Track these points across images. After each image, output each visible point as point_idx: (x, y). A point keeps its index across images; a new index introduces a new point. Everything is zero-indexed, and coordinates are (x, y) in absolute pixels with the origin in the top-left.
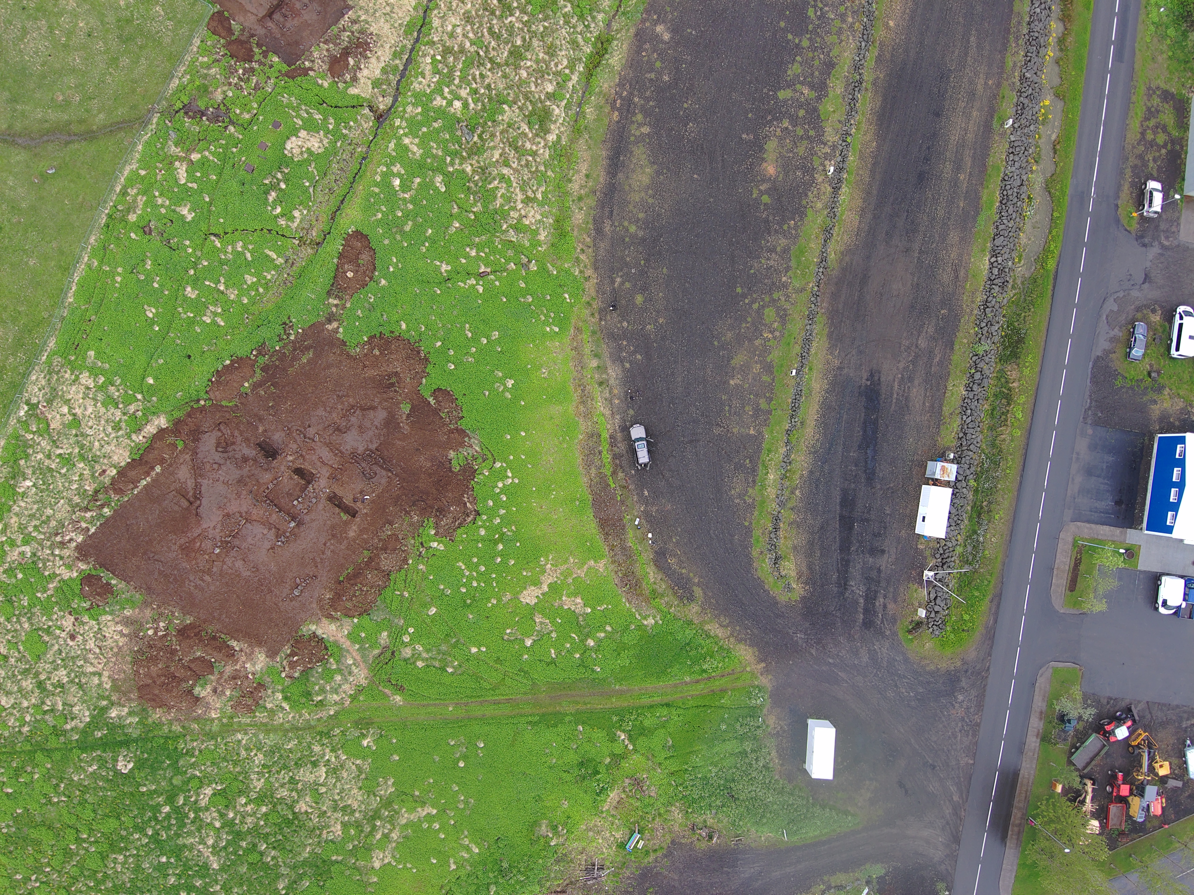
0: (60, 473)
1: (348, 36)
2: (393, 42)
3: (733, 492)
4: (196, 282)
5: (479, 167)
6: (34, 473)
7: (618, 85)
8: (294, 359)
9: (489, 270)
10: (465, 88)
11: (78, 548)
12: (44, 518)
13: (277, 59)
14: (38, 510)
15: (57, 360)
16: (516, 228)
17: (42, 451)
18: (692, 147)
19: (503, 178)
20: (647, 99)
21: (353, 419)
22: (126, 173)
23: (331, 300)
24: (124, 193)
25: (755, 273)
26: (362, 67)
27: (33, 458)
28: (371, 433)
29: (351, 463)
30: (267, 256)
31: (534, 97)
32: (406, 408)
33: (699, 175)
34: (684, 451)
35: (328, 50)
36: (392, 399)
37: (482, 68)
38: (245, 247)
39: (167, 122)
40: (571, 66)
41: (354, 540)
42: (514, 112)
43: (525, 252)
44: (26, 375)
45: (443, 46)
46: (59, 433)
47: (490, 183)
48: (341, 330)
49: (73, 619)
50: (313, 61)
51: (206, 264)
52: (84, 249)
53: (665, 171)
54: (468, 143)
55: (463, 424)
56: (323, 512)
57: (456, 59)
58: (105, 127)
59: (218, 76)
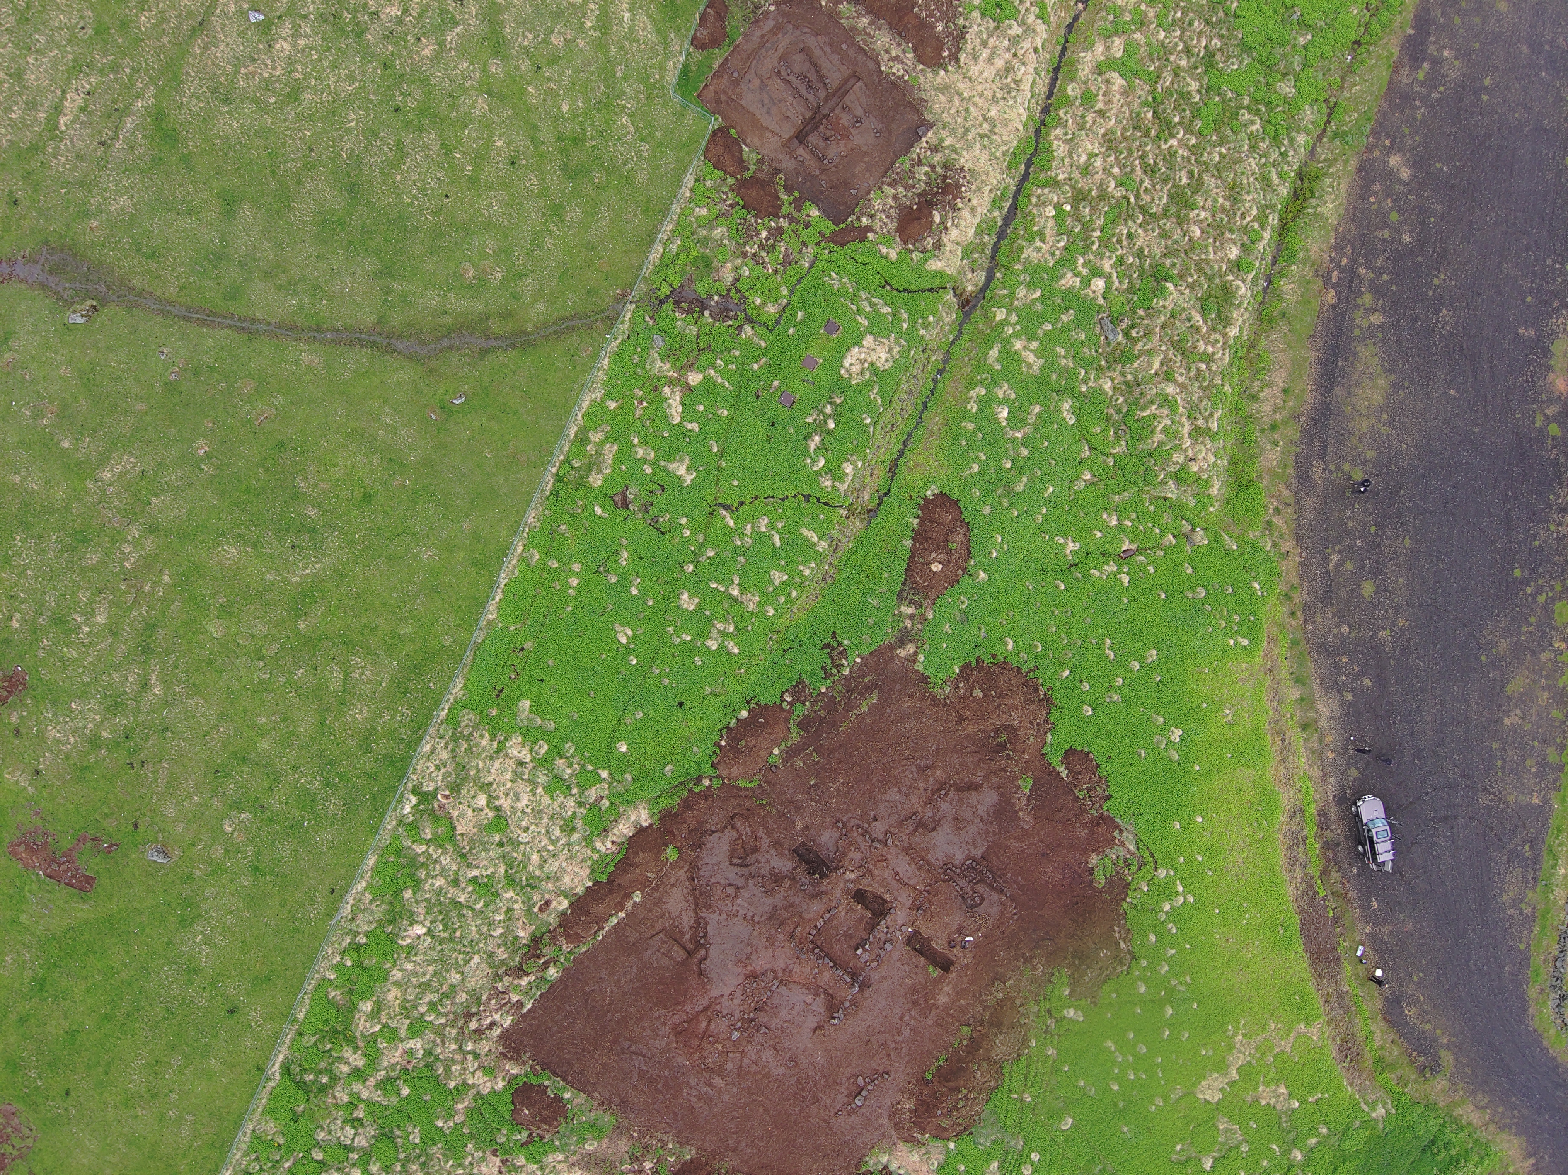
0: (473, 910)
1: (926, 174)
2: (995, 182)
3: (1505, 897)
4: (697, 584)
5: (1126, 383)
6: (429, 911)
7: (1334, 248)
8: (850, 706)
9: (1133, 547)
10: (1110, 258)
11: (506, 1038)
12: (445, 988)
13: (817, 213)
14: (435, 973)
15: (468, 716)
16: (1179, 478)
17: (443, 872)
18: (1446, 346)
19: (1167, 402)
20: (1379, 271)
21: (944, 806)
22: (585, 405)
23: (903, 608)
24: (582, 439)
25: (1540, 546)
26: (949, 225)
27: (427, 887)
28: (973, 829)
29: (944, 881)
30: (806, 539)
31: (1212, 269)
32: (1026, 785)
33: (1457, 391)
34: (1433, 835)
35: (895, 197)
36: (1006, 771)
37: (1130, 223)
38: (771, 525)
39: (648, 319)
40: (1262, 220)
41: (946, 1009)
42: (1182, 294)
43: (1189, 515)
44: (413, 743)
45: (1073, 187)
46: (472, 841)
47: (1143, 409)
48: (921, 657)
49: (497, 1161)
50: (872, 216)
51: (711, 554)
52: (515, 529)
53: (1406, 384)
54: (1108, 344)
55: (1111, 809)
56: (899, 964)
57: (1094, 209)
58: (546, 325)
59: (726, 242)
